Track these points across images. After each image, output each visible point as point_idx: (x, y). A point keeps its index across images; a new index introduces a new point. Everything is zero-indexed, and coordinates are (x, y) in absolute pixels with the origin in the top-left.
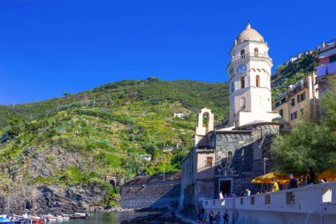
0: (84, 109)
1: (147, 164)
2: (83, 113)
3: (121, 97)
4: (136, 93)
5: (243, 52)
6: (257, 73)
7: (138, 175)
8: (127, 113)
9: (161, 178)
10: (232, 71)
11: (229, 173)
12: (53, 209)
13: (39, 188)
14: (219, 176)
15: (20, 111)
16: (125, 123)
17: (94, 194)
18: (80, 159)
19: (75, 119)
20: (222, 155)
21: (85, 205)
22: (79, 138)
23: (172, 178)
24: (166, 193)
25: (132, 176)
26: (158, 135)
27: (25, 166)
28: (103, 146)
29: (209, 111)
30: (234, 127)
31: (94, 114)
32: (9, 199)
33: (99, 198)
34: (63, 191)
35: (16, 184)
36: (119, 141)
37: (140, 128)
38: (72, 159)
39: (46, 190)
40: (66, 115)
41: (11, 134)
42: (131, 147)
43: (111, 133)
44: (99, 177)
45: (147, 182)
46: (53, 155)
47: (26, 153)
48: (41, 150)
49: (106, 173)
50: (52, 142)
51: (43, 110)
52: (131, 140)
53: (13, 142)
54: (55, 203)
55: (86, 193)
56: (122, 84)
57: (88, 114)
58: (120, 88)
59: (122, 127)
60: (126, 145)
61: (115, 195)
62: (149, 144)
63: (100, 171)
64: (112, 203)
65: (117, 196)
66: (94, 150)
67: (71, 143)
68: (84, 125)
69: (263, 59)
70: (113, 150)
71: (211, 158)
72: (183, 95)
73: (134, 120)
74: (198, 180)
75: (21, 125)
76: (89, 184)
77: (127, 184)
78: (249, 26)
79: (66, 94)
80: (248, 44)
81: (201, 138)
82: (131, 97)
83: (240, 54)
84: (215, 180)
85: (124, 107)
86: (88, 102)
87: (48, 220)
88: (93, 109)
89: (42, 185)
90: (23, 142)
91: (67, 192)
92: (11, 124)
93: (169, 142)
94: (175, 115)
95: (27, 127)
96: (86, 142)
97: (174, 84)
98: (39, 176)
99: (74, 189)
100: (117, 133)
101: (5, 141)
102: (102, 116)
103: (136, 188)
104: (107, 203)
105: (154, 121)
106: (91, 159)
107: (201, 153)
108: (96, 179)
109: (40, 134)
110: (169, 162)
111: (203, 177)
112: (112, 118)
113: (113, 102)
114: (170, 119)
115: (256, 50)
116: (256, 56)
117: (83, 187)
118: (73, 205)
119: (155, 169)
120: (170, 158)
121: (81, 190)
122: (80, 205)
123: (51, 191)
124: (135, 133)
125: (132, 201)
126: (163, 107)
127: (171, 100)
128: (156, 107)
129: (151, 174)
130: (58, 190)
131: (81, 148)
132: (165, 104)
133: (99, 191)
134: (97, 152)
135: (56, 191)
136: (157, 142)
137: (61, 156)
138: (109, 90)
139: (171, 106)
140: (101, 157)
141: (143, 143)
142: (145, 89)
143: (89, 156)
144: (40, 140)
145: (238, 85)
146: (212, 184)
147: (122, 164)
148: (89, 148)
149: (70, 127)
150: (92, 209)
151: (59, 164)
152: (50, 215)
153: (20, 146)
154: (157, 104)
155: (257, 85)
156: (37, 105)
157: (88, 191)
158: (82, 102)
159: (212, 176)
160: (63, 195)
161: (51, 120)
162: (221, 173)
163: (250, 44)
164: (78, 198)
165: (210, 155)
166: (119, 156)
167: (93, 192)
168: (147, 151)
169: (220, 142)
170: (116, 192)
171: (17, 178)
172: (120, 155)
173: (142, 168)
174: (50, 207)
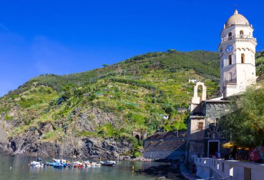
0: (118, 77)
1: (165, 123)
2: (116, 81)
3: (146, 67)
4: (159, 63)
5: (230, 34)
6: (242, 51)
7: (157, 131)
8: (151, 80)
9: (175, 135)
10: (221, 50)
11: (216, 136)
12: (93, 156)
13: (83, 140)
14: (208, 138)
15: (71, 80)
16: (149, 88)
17: (123, 146)
18: (113, 117)
19: (110, 86)
20: (211, 120)
21: (117, 155)
22: (113, 101)
23: (184, 135)
24: (178, 147)
25: (153, 132)
26: (175, 98)
27: (73, 122)
28: (131, 107)
29: (203, 84)
30: (222, 97)
31: (125, 82)
32: (62, 147)
33: (127, 150)
34: (100, 143)
35: (67, 136)
36: (143, 103)
37: (161, 92)
38: (107, 118)
39: (88, 141)
40: (103, 83)
41: (64, 98)
42: (153, 108)
43: (138, 97)
44: (127, 132)
45: (165, 137)
46: (93, 114)
47: (74, 112)
48: (85, 111)
49: (133, 130)
50: (92, 104)
51: (87, 78)
52: (153, 102)
53: (66, 104)
54: (94, 152)
55: (117, 145)
56: (147, 56)
57: (120, 81)
58: (146, 59)
59: (147, 91)
60: (149, 107)
61: (139, 147)
62: (167, 106)
63: (128, 128)
64: (137, 153)
65: (141, 148)
66: (124, 111)
67: (106, 105)
68: (117, 90)
69: (247, 40)
70: (139, 110)
71: (202, 123)
72: (196, 64)
73: (156, 85)
74: (192, 141)
75: (71, 91)
76: (119, 138)
77: (149, 139)
78: (237, 12)
79: (104, 66)
80: (234, 28)
81: (196, 106)
82: (154, 67)
83: (227, 36)
84: (205, 141)
85: (149, 75)
86: (121, 71)
87: (86, 166)
88: (124, 78)
89: (85, 137)
90: (72, 104)
91: (103, 143)
92: (65, 90)
93: (183, 104)
94: (190, 81)
95: (75, 92)
96: (118, 104)
97: (190, 54)
98: (83, 131)
99: (108, 141)
100: (142, 96)
101: (60, 103)
102: (131, 83)
103: (156, 142)
104: (133, 153)
105: (173, 86)
106: (121, 117)
107: (194, 119)
108: (125, 134)
109: (84, 98)
110: (183, 121)
111: (195, 139)
112: (138, 85)
113: (140, 71)
114: (186, 84)
115: (241, 32)
116: (242, 37)
117: (115, 140)
118: (108, 154)
119: (171, 127)
120: (183, 118)
121: (114, 142)
122: (113, 154)
123: (92, 143)
124: (157, 97)
125: (152, 153)
126: (179, 74)
127: (186, 68)
128: (174, 74)
129: (168, 130)
130: (97, 141)
131: (114, 109)
132: (181, 72)
133: (127, 143)
134: (126, 112)
135: (95, 142)
136: (174, 104)
137: (99, 115)
138: (137, 61)
139: (187, 73)
140: (129, 116)
141: (163, 104)
142: (165, 59)
143: (119, 116)
144: (84, 103)
145: (226, 62)
146: (202, 145)
147: (146, 122)
148: (120, 109)
149: (106, 93)
150: (122, 157)
151: (97, 122)
152: (88, 162)
153: (70, 107)
154: (175, 72)
155: (242, 62)
156: (83, 75)
157: (118, 143)
158: (116, 72)
159: (202, 138)
160: (101, 146)
161: (93, 87)
162: (210, 136)
163: (236, 28)
164: (112, 148)
165: (201, 121)
166: (143, 115)
167: (122, 144)
168: (166, 112)
169: (209, 110)
170: (140, 145)
171: (68, 131)
172: (145, 114)
173: (161, 126)
174: (91, 155)
